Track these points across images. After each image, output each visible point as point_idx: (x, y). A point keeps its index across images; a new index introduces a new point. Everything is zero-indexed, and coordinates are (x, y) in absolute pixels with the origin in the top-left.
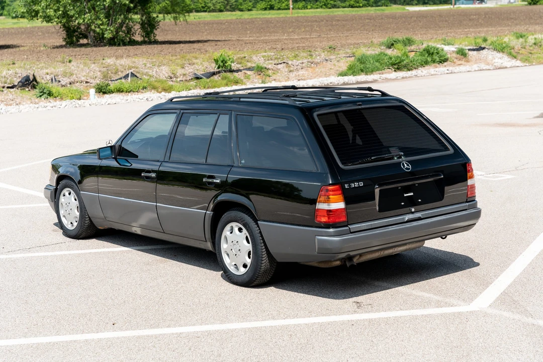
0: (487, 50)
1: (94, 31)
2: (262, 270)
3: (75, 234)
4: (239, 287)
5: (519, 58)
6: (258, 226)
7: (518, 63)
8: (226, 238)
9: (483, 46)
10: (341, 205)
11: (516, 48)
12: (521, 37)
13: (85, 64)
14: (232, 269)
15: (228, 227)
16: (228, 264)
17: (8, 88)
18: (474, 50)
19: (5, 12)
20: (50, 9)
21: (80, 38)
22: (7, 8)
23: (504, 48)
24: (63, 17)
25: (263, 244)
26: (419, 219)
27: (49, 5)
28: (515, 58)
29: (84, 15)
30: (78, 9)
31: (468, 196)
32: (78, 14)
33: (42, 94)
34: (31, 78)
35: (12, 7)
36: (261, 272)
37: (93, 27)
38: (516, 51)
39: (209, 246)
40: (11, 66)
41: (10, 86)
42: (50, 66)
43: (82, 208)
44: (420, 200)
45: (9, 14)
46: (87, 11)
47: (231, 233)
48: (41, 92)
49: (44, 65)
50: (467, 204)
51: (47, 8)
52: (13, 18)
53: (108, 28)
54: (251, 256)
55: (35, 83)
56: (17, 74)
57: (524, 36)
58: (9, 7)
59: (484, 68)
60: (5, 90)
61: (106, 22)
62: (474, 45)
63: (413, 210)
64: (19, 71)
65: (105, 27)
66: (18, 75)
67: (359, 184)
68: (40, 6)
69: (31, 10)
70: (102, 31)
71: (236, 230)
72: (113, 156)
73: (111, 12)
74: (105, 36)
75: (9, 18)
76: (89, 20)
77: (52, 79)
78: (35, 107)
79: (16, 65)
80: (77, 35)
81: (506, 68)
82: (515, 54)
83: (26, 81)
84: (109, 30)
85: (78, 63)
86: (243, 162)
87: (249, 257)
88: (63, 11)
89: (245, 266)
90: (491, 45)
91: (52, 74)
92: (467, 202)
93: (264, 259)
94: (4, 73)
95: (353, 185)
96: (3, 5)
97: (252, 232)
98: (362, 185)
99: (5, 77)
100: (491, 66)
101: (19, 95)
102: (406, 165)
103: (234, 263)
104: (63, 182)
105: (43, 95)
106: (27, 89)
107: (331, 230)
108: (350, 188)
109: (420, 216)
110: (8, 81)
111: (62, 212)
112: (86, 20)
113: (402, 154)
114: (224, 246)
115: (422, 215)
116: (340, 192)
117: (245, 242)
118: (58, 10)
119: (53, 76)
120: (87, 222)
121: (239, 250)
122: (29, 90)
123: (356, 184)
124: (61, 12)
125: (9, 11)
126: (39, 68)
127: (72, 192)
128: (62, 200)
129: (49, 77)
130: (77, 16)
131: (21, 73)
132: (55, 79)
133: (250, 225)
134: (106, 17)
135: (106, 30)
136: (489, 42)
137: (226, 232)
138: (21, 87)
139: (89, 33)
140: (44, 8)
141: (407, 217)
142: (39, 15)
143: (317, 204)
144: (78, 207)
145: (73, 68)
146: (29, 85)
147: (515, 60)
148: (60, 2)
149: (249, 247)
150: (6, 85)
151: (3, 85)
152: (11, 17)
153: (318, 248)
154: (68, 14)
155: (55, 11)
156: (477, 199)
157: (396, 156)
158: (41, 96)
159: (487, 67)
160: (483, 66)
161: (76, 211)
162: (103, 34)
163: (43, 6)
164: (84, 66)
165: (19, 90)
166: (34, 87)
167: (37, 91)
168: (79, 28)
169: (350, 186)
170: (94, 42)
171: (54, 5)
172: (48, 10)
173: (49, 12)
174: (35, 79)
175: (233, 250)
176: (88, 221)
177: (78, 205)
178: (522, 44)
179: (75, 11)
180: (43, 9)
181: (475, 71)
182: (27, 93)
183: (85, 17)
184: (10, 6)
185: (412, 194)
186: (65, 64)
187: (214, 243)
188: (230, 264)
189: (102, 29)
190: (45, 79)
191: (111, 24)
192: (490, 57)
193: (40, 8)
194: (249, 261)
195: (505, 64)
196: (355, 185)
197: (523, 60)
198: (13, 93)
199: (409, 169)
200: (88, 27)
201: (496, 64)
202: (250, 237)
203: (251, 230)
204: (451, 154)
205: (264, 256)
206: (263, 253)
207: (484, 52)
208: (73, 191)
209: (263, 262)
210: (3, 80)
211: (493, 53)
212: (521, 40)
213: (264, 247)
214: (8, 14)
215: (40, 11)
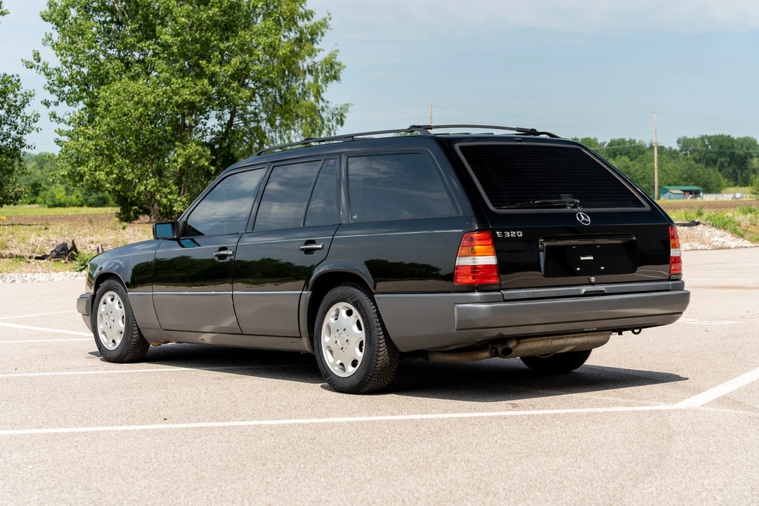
0: (702, 225)
1: (159, 204)
2: (378, 366)
3: (118, 355)
4: (345, 395)
5: (748, 237)
6: (375, 304)
7: (746, 243)
8: (329, 327)
9: (697, 221)
10: (491, 260)
11: (743, 224)
12: (750, 211)
13: (145, 231)
14: (336, 370)
15: (332, 312)
16: (331, 364)
17: (37, 258)
18: (684, 225)
19: (40, 199)
20: (101, 170)
21: (140, 213)
22: (41, 194)
23: (727, 223)
24: (118, 184)
25: (380, 329)
26: (601, 293)
27: (99, 166)
28: (742, 236)
29: (147, 180)
30: (139, 172)
31: (672, 272)
32: (139, 179)
33: (83, 267)
34: (70, 246)
35: (49, 193)
36: (376, 369)
37: (158, 197)
38: (743, 228)
39: (304, 345)
40: (43, 231)
41: (40, 256)
42: (96, 233)
43: (129, 318)
44: (602, 268)
45: (45, 202)
46: (151, 175)
47: (336, 319)
48: (82, 265)
49: (88, 231)
50: (670, 283)
51: (95, 170)
52: (49, 206)
53: (179, 199)
54: (364, 347)
55: (74, 253)
56: (51, 241)
57: (754, 211)
58: (45, 192)
59: (699, 248)
60: (33, 262)
61: (176, 190)
62: (684, 219)
63: (593, 279)
64: (53, 237)
65: (175, 197)
66: (51, 243)
67: (516, 234)
68: (87, 167)
69: (74, 173)
70: (171, 203)
71: (343, 313)
72: (175, 237)
73: (184, 178)
74: (174, 209)
75: (44, 207)
76: (153, 187)
77: (98, 250)
78: (72, 276)
79: (50, 231)
80: (136, 209)
81: (729, 248)
82: (742, 232)
83: (62, 250)
84: (180, 201)
85: (134, 231)
86: (355, 217)
87: (361, 350)
88: (117, 175)
89: (354, 363)
90: (708, 219)
91: (98, 242)
92: (669, 280)
93: (381, 349)
94: (32, 240)
95: (508, 234)
96: (37, 189)
97: (365, 312)
98: (521, 235)
99: (33, 245)
100: (708, 245)
101: (52, 269)
102: (583, 217)
103: (339, 362)
104: (103, 285)
105: (84, 269)
106: (63, 261)
107: (477, 294)
108: (504, 239)
109: (604, 289)
110: (37, 250)
111: (100, 327)
112: (149, 187)
113: (578, 201)
114: (326, 339)
115: (606, 288)
116: (490, 242)
117: (355, 328)
118: (111, 173)
119: (99, 245)
120: (134, 336)
121: (347, 341)
122: (66, 263)
123: (513, 234)
124: (115, 176)
125: (44, 198)
126: (80, 235)
127: (116, 296)
128: (102, 308)
129: (93, 247)
130: (137, 181)
131: (56, 241)
132: (102, 249)
133: (363, 303)
134: (176, 184)
135: (176, 201)
136: (705, 216)
137: (330, 319)
138: (54, 258)
139: (153, 206)
140: (93, 169)
141: (584, 290)
142: (85, 179)
143: (458, 258)
144: (123, 317)
145: (127, 236)
146: (66, 255)
147: (742, 239)
148: (115, 162)
149: (361, 335)
150: (35, 255)
151: (29, 255)
152: (46, 206)
153: (458, 321)
154: (124, 180)
155: (108, 174)
156: (683, 278)
157: (570, 203)
158: (81, 270)
159: (703, 246)
160: (696, 245)
161: (120, 322)
162: (171, 206)
163: (91, 167)
164: (143, 234)
165: (52, 262)
166: (73, 258)
167: (76, 264)
168: (138, 198)
169: (503, 234)
170: (159, 219)
171: (106, 166)
172: (98, 173)
173: (99, 175)
174: (74, 248)
175: (338, 342)
176: (137, 335)
177: (124, 314)
178: (751, 220)
179: (134, 174)
180: (91, 171)
181: (686, 250)
182: (62, 266)
183: (147, 183)
184: (47, 190)
185: (592, 258)
186: (117, 232)
187: (311, 339)
188: (334, 364)
189: (169, 200)
190: (89, 249)
191: (183, 194)
192: (707, 234)
193: (86, 169)
194: (360, 355)
195: (727, 244)
196: (510, 234)
197: (753, 240)
198: (44, 265)
199: (588, 222)
200: (151, 198)
201: (715, 244)
202: (363, 319)
203: (364, 309)
204: (647, 212)
205: (381, 345)
206: (381, 341)
207: (700, 228)
208: (118, 293)
209: (381, 354)
210: (31, 248)
211: (710, 230)
212: (749, 215)
213: (381, 333)
214: (43, 201)
215: (87, 174)
